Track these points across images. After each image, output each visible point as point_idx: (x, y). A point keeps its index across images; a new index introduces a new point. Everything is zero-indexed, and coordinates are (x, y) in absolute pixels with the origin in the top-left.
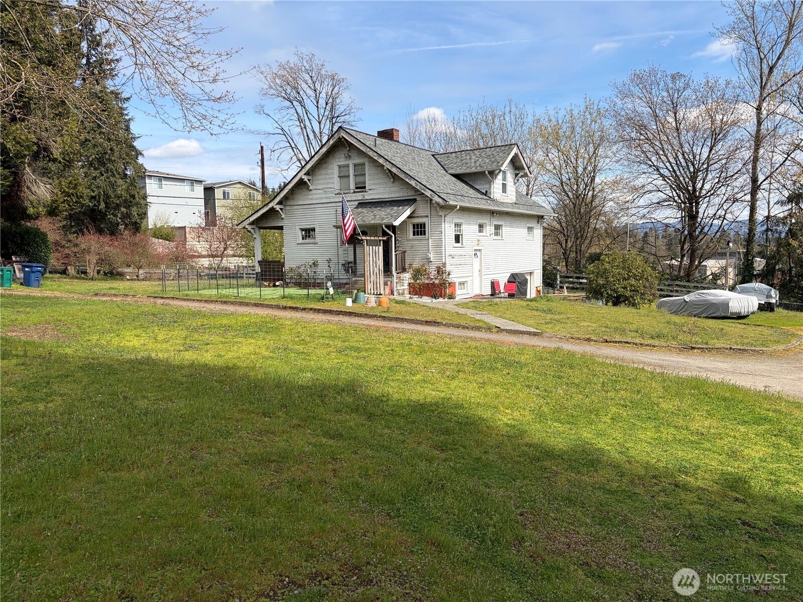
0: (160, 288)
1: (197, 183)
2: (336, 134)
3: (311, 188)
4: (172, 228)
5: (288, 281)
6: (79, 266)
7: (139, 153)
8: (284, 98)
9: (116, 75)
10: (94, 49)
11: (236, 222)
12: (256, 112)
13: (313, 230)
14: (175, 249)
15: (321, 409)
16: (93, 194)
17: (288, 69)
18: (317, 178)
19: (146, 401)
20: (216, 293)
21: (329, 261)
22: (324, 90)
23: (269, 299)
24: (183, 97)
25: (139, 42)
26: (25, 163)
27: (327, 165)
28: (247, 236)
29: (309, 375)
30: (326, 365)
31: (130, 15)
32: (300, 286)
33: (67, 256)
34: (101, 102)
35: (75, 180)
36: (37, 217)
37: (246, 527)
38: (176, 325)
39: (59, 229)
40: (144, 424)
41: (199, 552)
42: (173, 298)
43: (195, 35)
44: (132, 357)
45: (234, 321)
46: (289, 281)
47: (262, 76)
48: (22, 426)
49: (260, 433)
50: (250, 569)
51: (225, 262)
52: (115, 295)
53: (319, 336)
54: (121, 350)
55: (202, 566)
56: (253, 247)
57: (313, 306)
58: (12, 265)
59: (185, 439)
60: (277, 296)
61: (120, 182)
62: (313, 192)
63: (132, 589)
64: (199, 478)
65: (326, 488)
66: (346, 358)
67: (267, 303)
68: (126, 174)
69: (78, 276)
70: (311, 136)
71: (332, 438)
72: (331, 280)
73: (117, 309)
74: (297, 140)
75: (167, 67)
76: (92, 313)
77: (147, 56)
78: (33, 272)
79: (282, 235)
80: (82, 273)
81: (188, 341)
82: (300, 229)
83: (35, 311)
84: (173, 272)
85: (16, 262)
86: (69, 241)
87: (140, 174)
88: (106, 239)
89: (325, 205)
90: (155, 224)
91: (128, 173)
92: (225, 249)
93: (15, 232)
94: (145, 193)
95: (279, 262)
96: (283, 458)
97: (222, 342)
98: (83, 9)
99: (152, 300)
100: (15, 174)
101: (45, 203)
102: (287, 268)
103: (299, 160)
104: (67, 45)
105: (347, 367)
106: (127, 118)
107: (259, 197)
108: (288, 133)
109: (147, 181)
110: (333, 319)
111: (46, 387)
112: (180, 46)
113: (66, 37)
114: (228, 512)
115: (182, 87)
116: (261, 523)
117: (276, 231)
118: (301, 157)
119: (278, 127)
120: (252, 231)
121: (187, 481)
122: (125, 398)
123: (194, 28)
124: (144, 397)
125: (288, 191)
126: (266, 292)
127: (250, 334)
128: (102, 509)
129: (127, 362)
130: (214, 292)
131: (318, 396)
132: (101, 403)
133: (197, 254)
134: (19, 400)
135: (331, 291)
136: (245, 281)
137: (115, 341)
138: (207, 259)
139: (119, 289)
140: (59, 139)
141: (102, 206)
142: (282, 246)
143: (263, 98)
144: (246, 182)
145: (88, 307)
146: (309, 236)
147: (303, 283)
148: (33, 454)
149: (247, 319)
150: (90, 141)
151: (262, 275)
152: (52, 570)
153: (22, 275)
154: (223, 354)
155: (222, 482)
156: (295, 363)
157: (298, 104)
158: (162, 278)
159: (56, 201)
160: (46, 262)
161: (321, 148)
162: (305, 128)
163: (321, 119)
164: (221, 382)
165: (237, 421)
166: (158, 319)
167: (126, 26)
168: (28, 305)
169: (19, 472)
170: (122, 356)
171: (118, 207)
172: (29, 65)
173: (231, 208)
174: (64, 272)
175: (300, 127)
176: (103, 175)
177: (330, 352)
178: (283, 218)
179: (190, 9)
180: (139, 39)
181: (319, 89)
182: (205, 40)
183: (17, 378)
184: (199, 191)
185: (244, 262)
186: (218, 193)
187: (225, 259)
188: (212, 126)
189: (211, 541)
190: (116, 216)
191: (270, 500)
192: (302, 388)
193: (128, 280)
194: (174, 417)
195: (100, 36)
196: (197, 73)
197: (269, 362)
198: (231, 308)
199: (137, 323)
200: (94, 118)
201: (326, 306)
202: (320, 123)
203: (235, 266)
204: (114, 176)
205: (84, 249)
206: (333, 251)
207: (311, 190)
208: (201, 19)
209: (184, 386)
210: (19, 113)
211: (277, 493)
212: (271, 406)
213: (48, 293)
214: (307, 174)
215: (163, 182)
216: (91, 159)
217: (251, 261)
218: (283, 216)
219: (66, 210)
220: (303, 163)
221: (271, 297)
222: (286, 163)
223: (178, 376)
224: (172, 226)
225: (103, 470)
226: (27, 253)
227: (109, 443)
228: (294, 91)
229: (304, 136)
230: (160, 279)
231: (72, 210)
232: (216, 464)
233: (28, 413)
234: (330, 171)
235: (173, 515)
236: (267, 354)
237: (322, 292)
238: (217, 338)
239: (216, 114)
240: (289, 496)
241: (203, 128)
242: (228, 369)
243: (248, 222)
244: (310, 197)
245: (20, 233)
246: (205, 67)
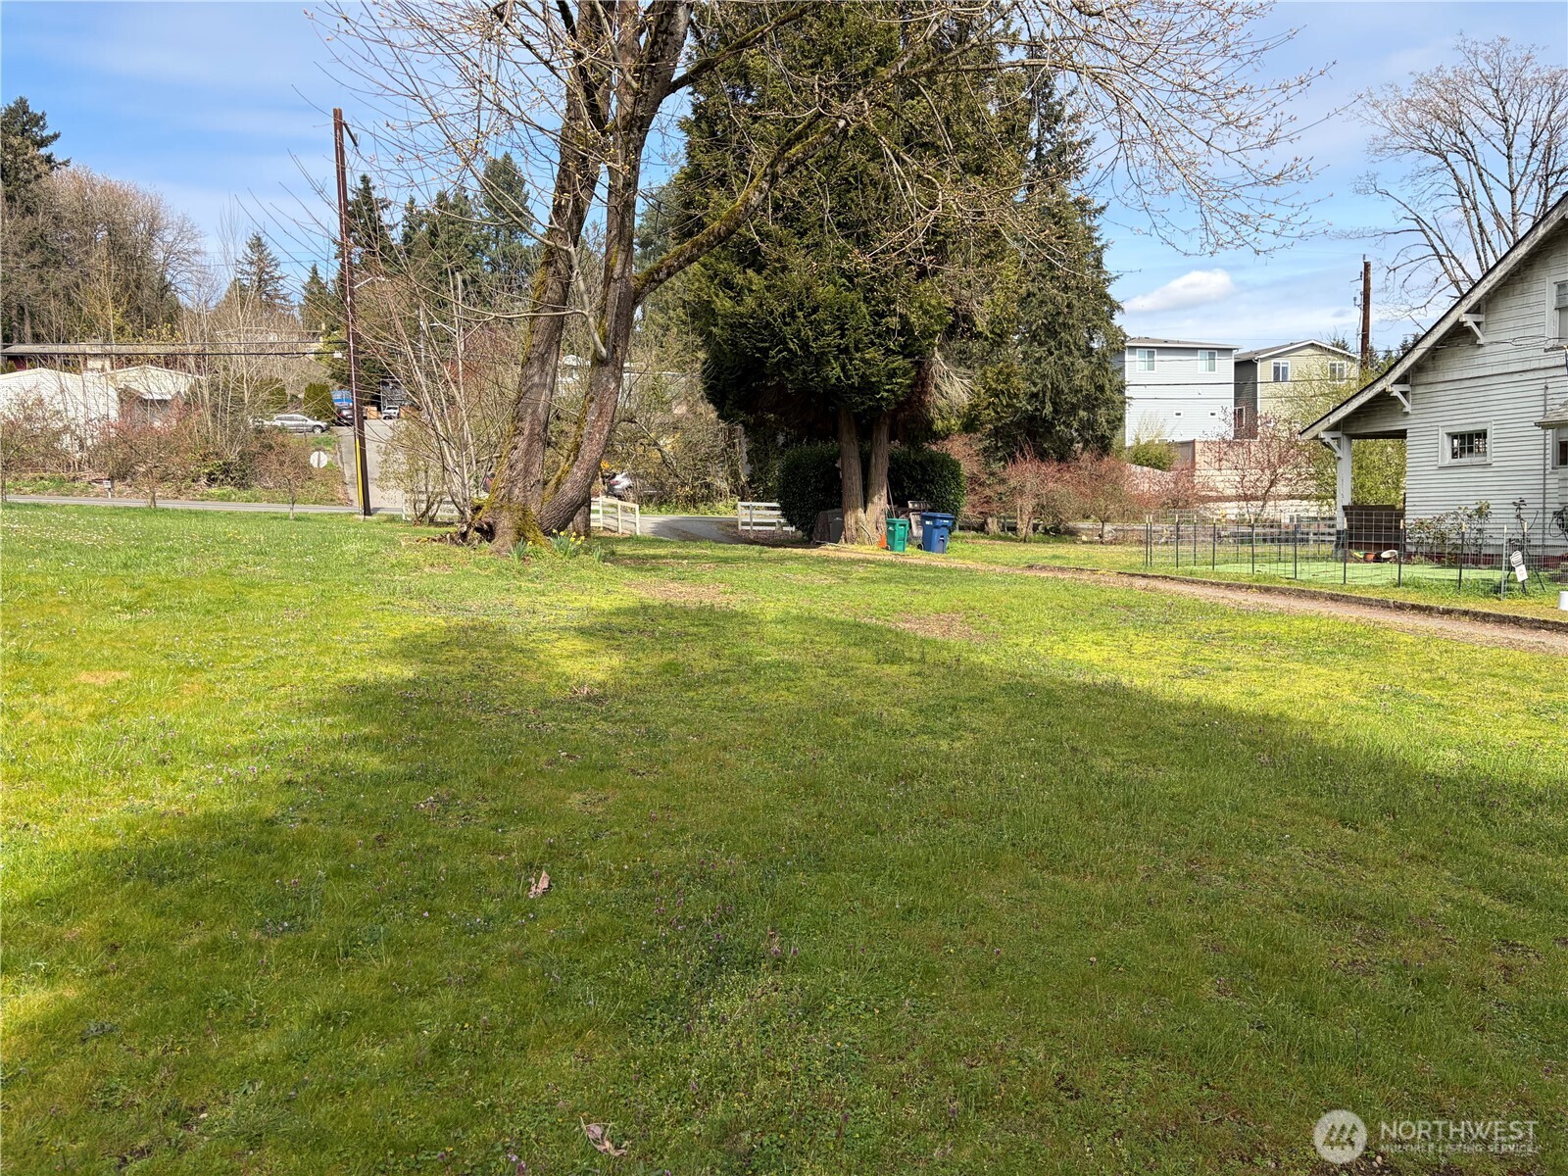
0: (1141, 559)
1: (1221, 353)
2: (1556, 212)
3: (1481, 341)
4: (1169, 444)
5: (1411, 549)
6: (1004, 518)
7: (1115, 307)
8: (1426, 149)
9: (1084, 169)
10: (1049, 129)
11: (1299, 427)
12: (1358, 192)
13: (1482, 435)
14: (1172, 485)
15: (1481, 833)
16: (1034, 390)
17: (1438, 86)
18: (1496, 317)
19: (1109, 761)
20: (1250, 571)
21: (1519, 505)
22: (1529, 116)
23: (1364, 587)
24: (1204, 188)
25: (1128, 100)
26: (934, 345)
27: (1526, 286)
28: (1321, 455)
29: (1452, 755)
30: (1497, 737)
31: (1116, 52)
32: (1439, 562)
33: (988, 500)
34: (1056, 224)
35: (1007, 367)
36: (946, 435)
37: (1295, 1033)
38: (1168, 628)
39: (978, 455)
40: (1106, 800)
41: (1199, 1051)
42: (1165, 577)
43: (1236, 60)
44: (1087, 681)
45: (1284, 628)
46: (1414, 549)
47: (1376, 112)
48: (917, 772)
49: (1332, 855)
50: (1300, 1114)
51: (1271, 511)
52: (1061, 569)
53: (1483, 674)
54: (1067, 665)
55: (1203, 1078)
56: (1334, 478)
57: (1471, 606)
58: (908, 516)
59: (1178, 840)
60: (1384, 582)
61: (1081, 363)
62: (1487, 349)
63: (1078, 1077)
64: (1203, 917)
65: (1482, 1001)
66: (1554, 728)
67: (1356, 594)
68: (1092, 349)
69: (1002, 534)
70: (1490, 225)
71: (1507, 898)
72: (1521, 548)
73: (1064, 594)
74: (1453, 238)
75: (1177, 136)
76: (1023, 598)
77: (1141, 123)
78: (937, 527)
79: (1401, 451)
80: (1009, 529)
81: (1190, 660)
82: (1449, 434)
83: (938, 590)
84: (1165, 528)
85: (913, 510)
86: (992, 474)
87: (1115, 346)
88: (1050, 469)
89: (1516, 377)
90: (1138, 439)
91: (1095, 345)
92: (1272, 483)
93: (914, 461)
94: (1122, 382)
95: (1393, 507)
96: (1384, 916)
97: (1257, 668)
98: (1035, 61)
99: (1125, 580)
100: (919, 365)
101: (961, 411)
102: (1410, 519)
103: (1456, 283)
104: (1007, 132)
105: (1554, 750)
106: (1098, 244)
107: (1353, 370)
108: (1432, 224)
109: (1128, 357)
110: (1521, 637)
111: (951, 714)
112: (1205, 88)
113: (1006, 119)
114: (1258, 995)
115: (1203, 168)
116: (1325, 1032)
117: (1390, 441)
118: (1460, 274)
119: (1409, 215)
120: (1334, 444)
121: (1179, 917)
122: (1074, 749)
123: (1236, 46)
124: (1107, 753)
125: (1425, 353)
126: (1358, 573)
127: (1319, 657)
128: (1032, 931)
129: (1079, 688)
130: (1245, 569)
131: (1475, 803)
132: (1034, 752)
133: (1214, 494)
134: (913, 731)
135: (1521, 574)
136: (1311, 549)
137: (1060, 650)
138: (1234, 504)
139: (1069, 558)
140: (986, 298)
141: (1048, 409)
142: (1400, 473)
143: (1377, 159)
144: (1326, 344)
145: (1017, 587)
146: (1471, 450)
147: (1449, 554)
148: (931, 818)
149: (1314, 625)
150: (1034, 295)
151: (1351, 537)
152: (955, 1009)
153: (921, 532)
154: (1259, 691)
155: (1248, 933)
156: (1420, 725)
157: (1460, 157)
158: (1146, 541)
159: (977, 406)
160: (955, 511)
161: (1512, 250)
162: (1475, 208)
163: (1516, 182)
164: (1252, 744)
165: (1283, 824)
166: (1134, 614)
167: (1107, 75)
168: (928, 581)
169: (911, 843)
170: (1069, 676)
171: (1074, 408)
172: (949, 179)
173: (1291, 400)
174: (981, 528)
175: (1461, 210)
176: (1051, 354)
177: (1510, 711)
178: (1407, 414)
179: (1230, 11)
180: (1129, 94)
181: (1514, 116)
182: (1255, 64)
183: (910, 694)
184: (1226, 368)
185: (1311, 509)
186: (1264, 371)
187: (1271, 503)
188: (1259, 235)
189: (1221, 1037)
190: (1069, 426)
191: (1349, 992)
192: (1434, 780)
193: (1084, 542)
194: (1160, 797)
195: (1060, 104)
196: (1236, 135)
197: (1358, 717)
198: (1279, 602)
199: (1097, 621)
200: (1045, 254)
201: (1505, 606)
202: (1513, 192)
203: (1292, 519)
204: (1070, 353)
205: (1015, 488)
206: (1535, 481)
207: (1481, 346)
208: (1250, 26)
209: (1181, 742)
210: (931, 262)
211: (1366, 983)
212: (1358, 807)
213: (957, 563)
214: (1475, 310)
215: (1156, 357)
216: (1034, 328)
217: (1327, 508)
218: (1408, 408)
219: (990, 422)
220: (1465, 287)
221: (1369, 582)
222: (1423, 291)
223: (1169, 722)
224: (1170, 440)
225: (1037, 866)
226: (929, 496)
227: (1046, 822)
228: (1451, 131)
229: (1470, 227)
230: (1140, 542)
231: (1000, 419)
232: (1235, 898)
233: (925, 752)
234: (1533, 299)
235: (1150, 971)
236: (1354, 699)
237: (1497, 576)
238: (1247, 658)
239: (1270, 209)
240: (1394, 996)
241: (1240, 242)
242: (1267, 723)
243: (1325, 424)
244: (1480, 361)
245: (920, 464)
246: (1252, 119)
